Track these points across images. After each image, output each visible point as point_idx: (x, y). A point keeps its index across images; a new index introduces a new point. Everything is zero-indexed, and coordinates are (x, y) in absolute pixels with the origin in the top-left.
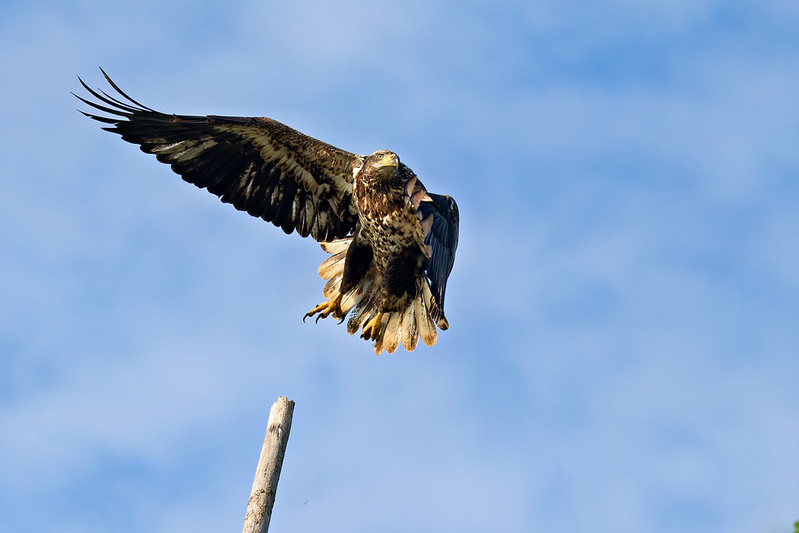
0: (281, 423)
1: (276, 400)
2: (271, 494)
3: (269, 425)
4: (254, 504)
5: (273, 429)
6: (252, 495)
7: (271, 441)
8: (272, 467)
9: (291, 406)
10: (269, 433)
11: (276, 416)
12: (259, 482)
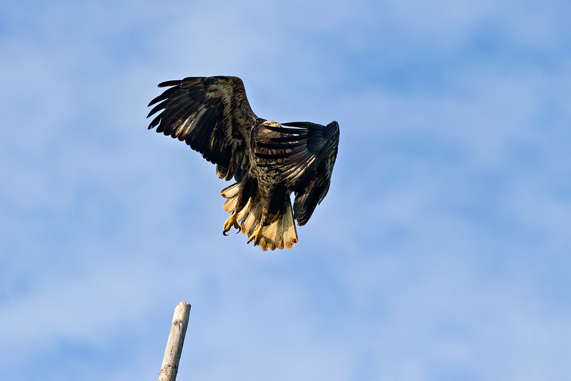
0: (181, 319)
1: (178, 304)
2: (175, 368)
3: (173, 321)
4: (164, 374)
5: (176, 323)
6: (162, 368)
7: (175, 332)
8: (176, 349)
9: (188, 307)
10: (173, 326)
11: (178, 315)
12: (167, 359)
